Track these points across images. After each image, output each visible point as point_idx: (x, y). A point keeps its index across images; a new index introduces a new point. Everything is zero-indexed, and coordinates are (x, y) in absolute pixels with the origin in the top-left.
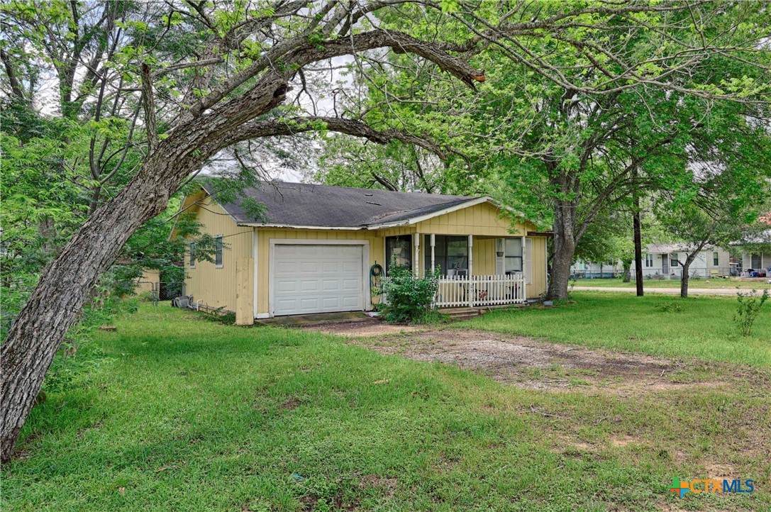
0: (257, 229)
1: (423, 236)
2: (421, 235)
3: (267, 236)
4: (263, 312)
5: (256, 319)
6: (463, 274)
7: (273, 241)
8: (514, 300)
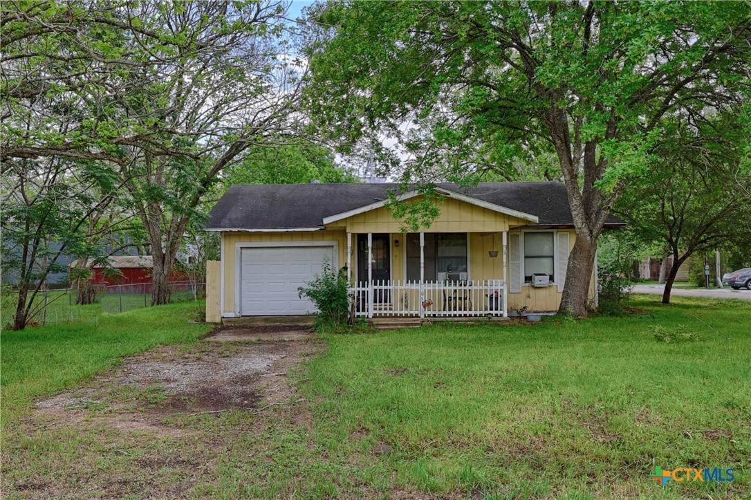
0: (223, 233)
1: (356, 236)
2: (353, 235)
3: (233, 240)
4: (230, 312)
5: (223, 318)
6: (454, 279)
7: (238, 245)
8: (494, 312)
